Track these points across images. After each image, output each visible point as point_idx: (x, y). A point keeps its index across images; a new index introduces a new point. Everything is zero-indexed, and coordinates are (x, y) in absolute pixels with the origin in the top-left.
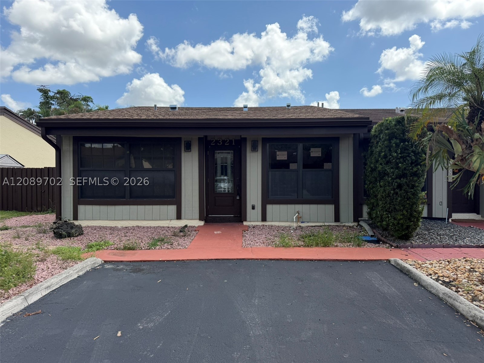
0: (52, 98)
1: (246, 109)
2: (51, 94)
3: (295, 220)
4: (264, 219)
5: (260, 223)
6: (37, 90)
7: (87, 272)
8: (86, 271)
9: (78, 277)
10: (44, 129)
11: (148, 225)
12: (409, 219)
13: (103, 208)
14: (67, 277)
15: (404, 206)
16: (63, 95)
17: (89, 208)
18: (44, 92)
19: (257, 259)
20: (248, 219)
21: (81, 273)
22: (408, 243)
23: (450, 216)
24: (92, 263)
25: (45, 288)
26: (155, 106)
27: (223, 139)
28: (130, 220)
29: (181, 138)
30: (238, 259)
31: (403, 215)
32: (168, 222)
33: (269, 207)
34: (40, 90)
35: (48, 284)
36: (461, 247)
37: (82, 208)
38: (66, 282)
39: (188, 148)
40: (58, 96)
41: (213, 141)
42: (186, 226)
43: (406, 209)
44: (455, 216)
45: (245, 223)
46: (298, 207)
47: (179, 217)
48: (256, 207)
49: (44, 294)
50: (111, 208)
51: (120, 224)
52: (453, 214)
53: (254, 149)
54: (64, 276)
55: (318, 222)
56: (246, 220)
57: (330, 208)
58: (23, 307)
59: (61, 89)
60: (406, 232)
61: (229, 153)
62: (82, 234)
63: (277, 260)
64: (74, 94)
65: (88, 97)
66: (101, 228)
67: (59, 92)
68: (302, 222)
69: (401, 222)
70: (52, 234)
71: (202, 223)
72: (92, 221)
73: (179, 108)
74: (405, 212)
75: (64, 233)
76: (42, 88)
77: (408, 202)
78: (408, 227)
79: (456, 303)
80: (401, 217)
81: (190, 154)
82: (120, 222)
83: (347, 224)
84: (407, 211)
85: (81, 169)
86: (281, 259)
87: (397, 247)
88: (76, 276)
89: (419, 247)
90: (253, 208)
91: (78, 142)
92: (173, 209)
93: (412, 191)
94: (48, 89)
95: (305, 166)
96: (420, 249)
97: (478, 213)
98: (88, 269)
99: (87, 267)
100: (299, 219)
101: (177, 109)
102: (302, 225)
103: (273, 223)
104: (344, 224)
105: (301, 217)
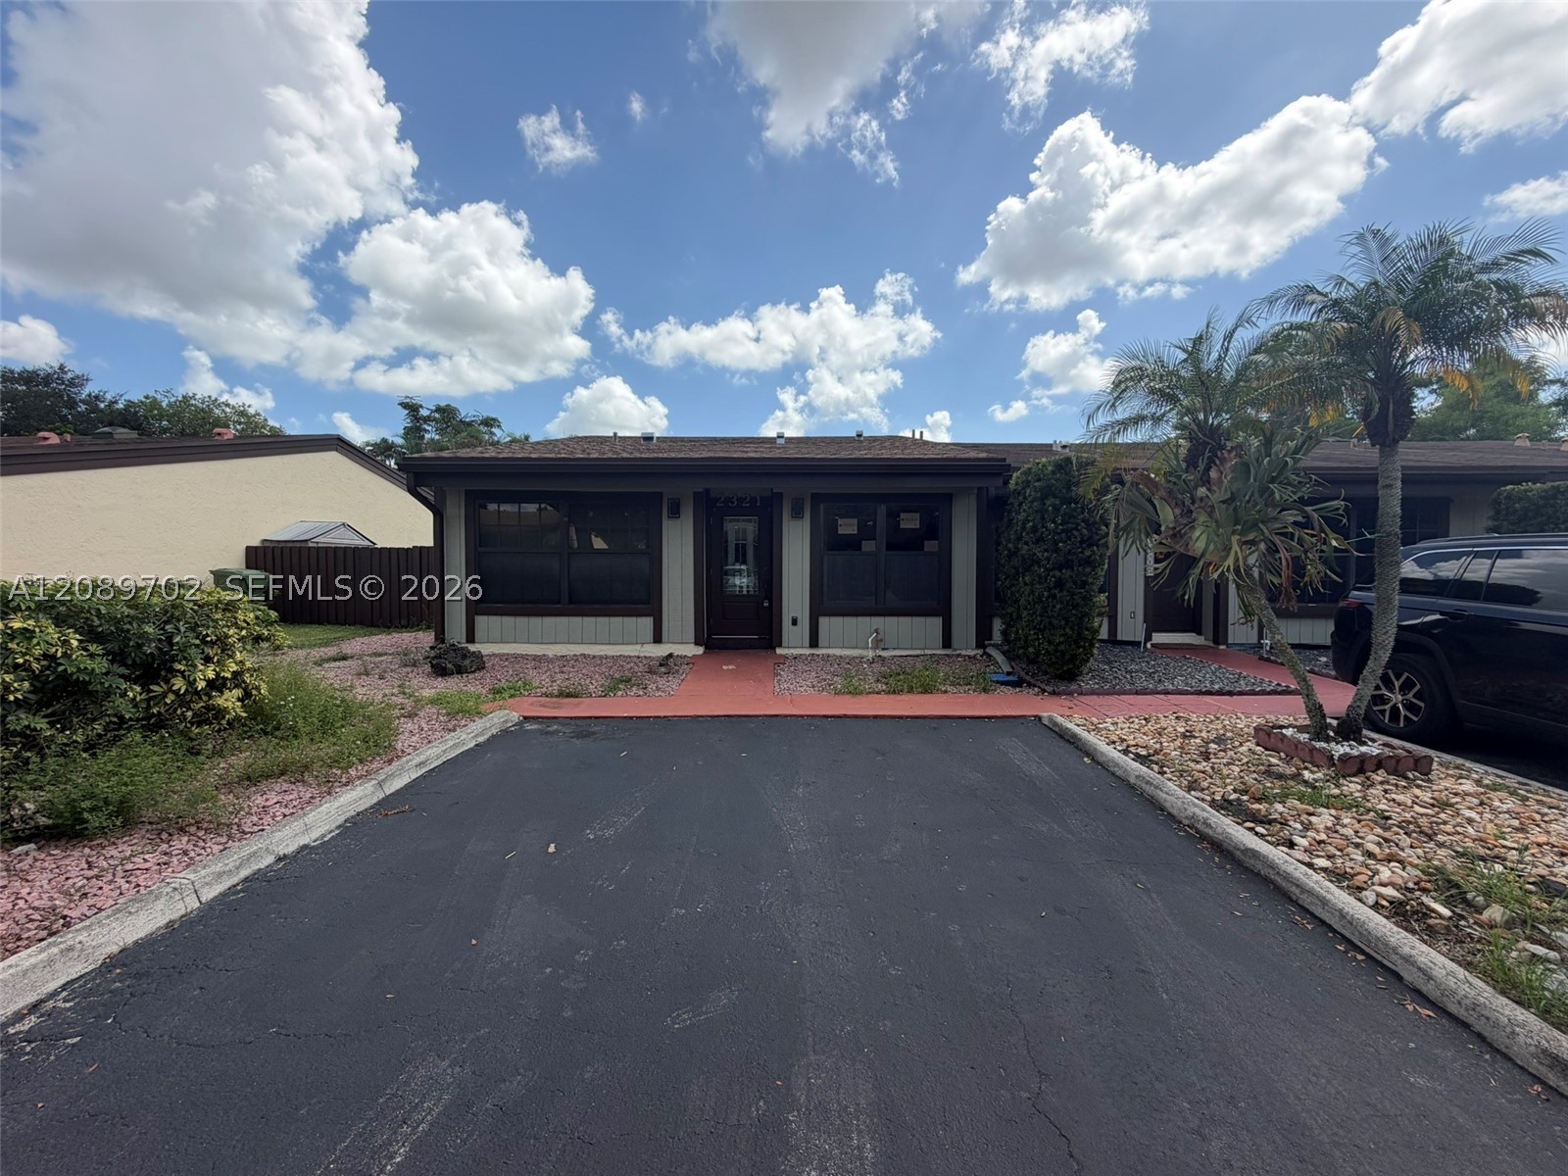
0: (427, 420)
1: (779, 441)
2: (424, 413)
3: (870, 645)
4: (814, 643)
5: (808, 652)
6: (401, 404)
7: (493, 736)
8: (490, 734)
9: (476, 745)
10: (411, 475)
11: (602, 653)
12: (1076, 643)
13: (522, 621)
14: (455, 746)
15: (1067, 620)
16: (446, 414)
17: (495, 620)
18: (412, 408)
19: (802, 716)
20: (784, 643)
21: (481, 739)
22: (1074, 687)
23: (1148, 638)
24: (502, 720)
25: (416, 766)
26: (615, 434)
27: (739, 495)
28: (569, 643)
29: (661, 494)
30: (766, 716)
31: (1065, 635)
32: (638, 647)
33: (824, 621)
34: (405, 406)
35: (422, 758)
36: (1169, 693)
37: (481, 621)
38: (454, 755)
39: (675, 512)
40: (437, 415)
41: (720, 498)
42: (671, 655)
43: (1070, 624)
44: (1159, 638)
45: (779, 651)
46: (878, 622)
47: (658, 639)
48: (799, 622)
49: (414, 777)
50: (536, 622)
51: (552, 650)
52: (1153, 634)
53: (797, 514)
54: (451, 743)
55: (912, 649)
56: (780, 646)
57: (937, 622)
58: (375, 800)
59: (443, 404)
60: (1071, 666)
61: (750, 521)
62: (483, 668)
63: (839, 717)
64: (466, 412)
65: (493, 419)
66: (517, 657)
67: (439, 409)
68: (883, 649)
69: (1062, 647)
70: (428, 668)
71: (700, 650)
72: (501, 645)
73: (658, 438)
75: (449, 666)
76: (408, 400)
77: (1074, 612)
78: (1074, 658)
79: (1160, 793)
80: (1062, 639)
81: (678, 522)
82: (551, 646)
83: (963, 652)
85: (482, 549)
86: (845, 716)
87: (1054, 693)
88: (472, 744)
89: (1093, 693)
90: (794, 622)
91: (475, 501)
92: (647, 623)
93: (1081, 593)
94: (419, 403)
95: (890, 547)
96: (1095, 697)
97: (1199, 633)
98: (494, 732)
99: (493, 728)
100: (878, 643)
101: (655, 440)
102: (884, 654)
103: (831, 651)
104: (958, 652)
105: (881, 640)
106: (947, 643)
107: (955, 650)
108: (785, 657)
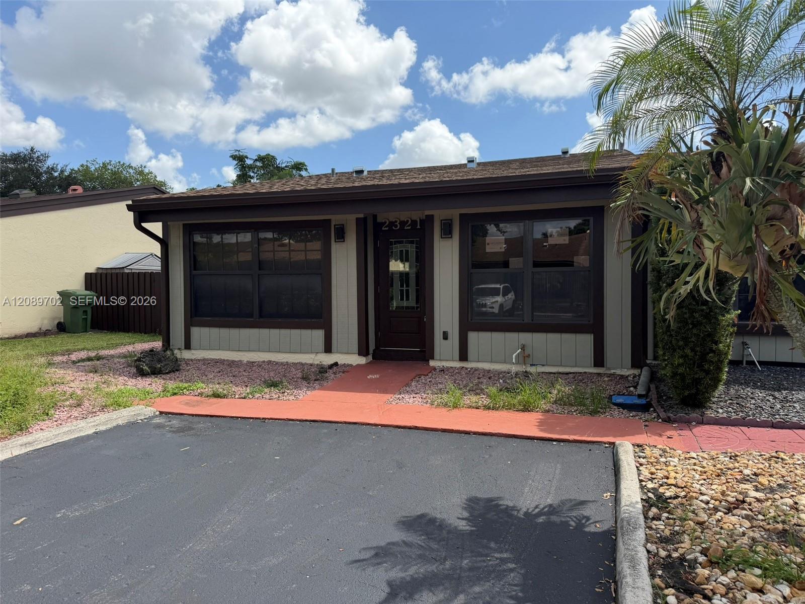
0: (251, 167)
1: (470, 165)
2: (249, 162)
3: (514, 361)
4: (463, 357)
5: (458, 364)
6: (231, 156)
7: (118, 427)
8: (115, 424)
9: (96, 433)
13: (224, 332)
16: (267, 162)
17: (205, 331)
18: (239, 159)
20: (437, 355)
26: (333, 170)
27: (402, 219)
28: (259, 351)
29: (330, 220)
31: (684, 356)
32: (312, 356)
33: (473, 336)
34: (234, 157)
39: (341, 235)
40: (259, 164)
41: (385, 223)
42: (336, 364)
45: (432, 363)
46: (524, 338)
47: (328, 349)
48: (450, 336)
50: (234, 333)
51: (245, 357)
55: (561, 365)
56: (433, 358)
57: (586, 341)
59: (263, 154)
61: (412, 242)
62: (177, 370)
65: (301, 164)
67: (260, 159)
68: (532, 365)
71: (362, 360)
72: (209, 352)
73: (369, 172)
74: (688, 351)
75: (145, 368)
76: (237, 153)
77: (695, 331)
80: (681, 361)
81: (344, 245)
82: (245, 354)
83: (618, 372)
84: (692, 350)
85: (194, 272)
87: (668, 420)
90: (445, 336)
92: (318, 335)
94: (245, 154)
95: (537, 264)
98: (120, 422)
99: (119, 419)
100: (525, 358)
101: (365, 173)
102: (532, 370)
103: (480, 365)
104: (612, 371)
105: (529, 356)
106: (599, 360)
107: (609, 369)
108: (434, 369)
